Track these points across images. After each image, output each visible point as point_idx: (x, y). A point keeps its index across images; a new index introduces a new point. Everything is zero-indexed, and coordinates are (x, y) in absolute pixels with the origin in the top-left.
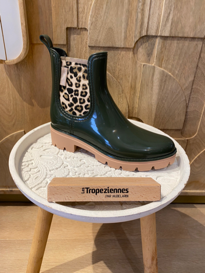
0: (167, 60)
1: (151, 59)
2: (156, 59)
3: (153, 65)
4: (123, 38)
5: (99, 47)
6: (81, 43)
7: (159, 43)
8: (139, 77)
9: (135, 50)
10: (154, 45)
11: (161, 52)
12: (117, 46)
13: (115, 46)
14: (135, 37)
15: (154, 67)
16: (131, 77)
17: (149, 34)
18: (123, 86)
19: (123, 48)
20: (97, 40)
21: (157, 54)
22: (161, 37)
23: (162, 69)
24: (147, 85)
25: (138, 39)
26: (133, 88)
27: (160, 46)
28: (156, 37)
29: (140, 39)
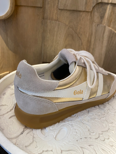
0: (114, 22)
1: (103, 21)
2: (107, 21)
3: (104, 25)
4: (84, 3)
5: (66, 10)
6: (53, 7)
7: (110, 9)
8: (94, 33)
9: (92, 13)
10: (106, 10)
11: (111, 16)
12: (80, 10)
13: (78, 10)
14: (93, 3)
15: (105, 27)
16: (88, 33)
17: (103, 2)
18: (82, 40)
19: (84, 11)
20: (65, 4)
21: (107, 17)
22: (112, 4)
23: (110, 28)
24: (99, 40)
25: (95, 4)
26: (89, 42)
27: (110, 11)
28: (108, 4)
29: (96, 5)
